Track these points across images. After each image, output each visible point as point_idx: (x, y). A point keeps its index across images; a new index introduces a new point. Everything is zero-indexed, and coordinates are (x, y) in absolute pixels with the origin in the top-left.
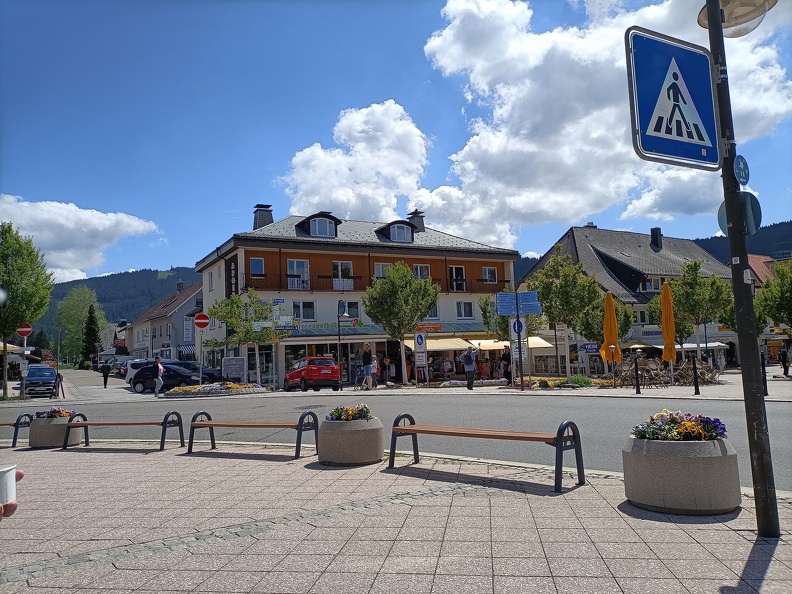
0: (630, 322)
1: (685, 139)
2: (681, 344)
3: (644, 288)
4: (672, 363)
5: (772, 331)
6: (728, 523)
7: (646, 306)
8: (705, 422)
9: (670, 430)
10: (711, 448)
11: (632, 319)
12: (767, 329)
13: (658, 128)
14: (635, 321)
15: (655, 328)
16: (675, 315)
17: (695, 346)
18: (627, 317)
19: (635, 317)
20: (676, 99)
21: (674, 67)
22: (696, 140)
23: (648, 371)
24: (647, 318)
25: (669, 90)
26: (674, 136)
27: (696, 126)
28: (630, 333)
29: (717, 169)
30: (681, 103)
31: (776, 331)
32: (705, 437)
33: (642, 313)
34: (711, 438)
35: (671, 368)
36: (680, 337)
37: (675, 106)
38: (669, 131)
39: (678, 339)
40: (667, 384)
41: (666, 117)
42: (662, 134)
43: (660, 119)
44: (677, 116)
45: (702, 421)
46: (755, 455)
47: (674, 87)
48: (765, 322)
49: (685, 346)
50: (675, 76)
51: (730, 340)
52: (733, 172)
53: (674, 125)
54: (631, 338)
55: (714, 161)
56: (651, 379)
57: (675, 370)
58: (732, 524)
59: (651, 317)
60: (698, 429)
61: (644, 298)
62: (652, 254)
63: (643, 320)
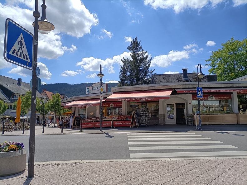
0: (6, 109)
1: (22, 58)
2: (23, 117)
3: (13, 97)
4: (18, 123)
5: (50, 113)
6: (19, 176)
7: (13, 103)
8: (18, 145)
9: (6, 148)
10: (18, 153)
11: (7, 108)
12: (49, 113)
13: (13, 53)
14: (8, 108)
15: (15, 111)
16: (21, 108)
17: (27, 117)
18: (5, 107)
19: (8, 107)
20: (21, 46)
21: (21, 36)
22: (25, 59)
23: (9, 126)
24: (13, 107)
25: (19, 42)
26: (18, 56)
27: (26, 55)
28: (5, 112)
29: (31, 69)
30: (22, 47)
31: (51, 113)
32: (17, 149)
33: (11, 106)
34: (19, 150)
35: (18, 125)
36: (23, 114)
37: (20, 48)
38: (17, 54)
39: (22, 115)
40: (15, 130)
41: (17, 50)
42: (15, 55)
43: (15, 50)
44: (20, 51)
45: (17, 144)
46: (30, 154)
47: (21, 42)
48: (48, 111)
49: (24, 117)
50: (22, 39)
51: (38, 115)
52: (35, 71)
53: (19, 53)
54: (6, 114)
55: (31, 67)
56: (9, 129)
57: (19, 125)
58: (20, 176)
59: (14, 107)
60: (15, 147)
61: (13, 101)
62: (17, 86)
63: (11, 108)
